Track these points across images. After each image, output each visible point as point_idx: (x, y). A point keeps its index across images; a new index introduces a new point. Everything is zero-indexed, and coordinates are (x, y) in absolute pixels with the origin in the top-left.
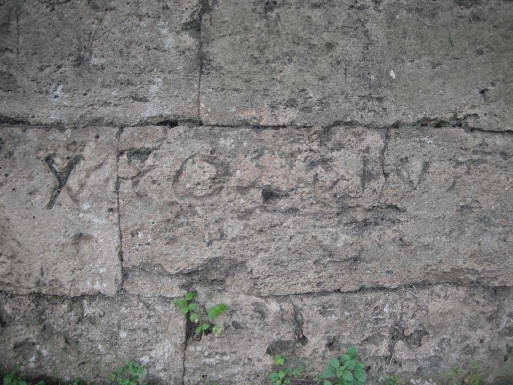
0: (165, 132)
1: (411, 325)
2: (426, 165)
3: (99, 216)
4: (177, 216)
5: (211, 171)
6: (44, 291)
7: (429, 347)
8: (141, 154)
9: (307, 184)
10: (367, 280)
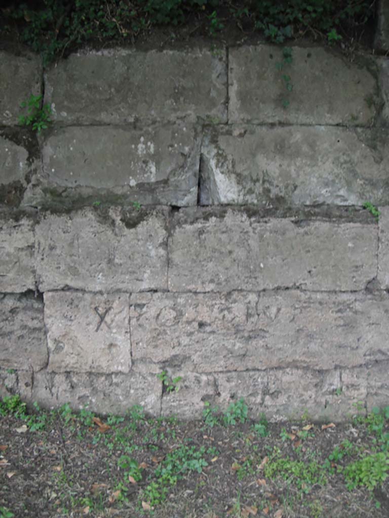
0: (152, 295)
1: (273, 388)
2: (279, 310)
3: (120, 335)
4: (158, 335)
5: (174, 314)
6: (93, 371)
7: (282, 399)
8: (141, 306)
9: (219, 320)
10: (250, 365)
